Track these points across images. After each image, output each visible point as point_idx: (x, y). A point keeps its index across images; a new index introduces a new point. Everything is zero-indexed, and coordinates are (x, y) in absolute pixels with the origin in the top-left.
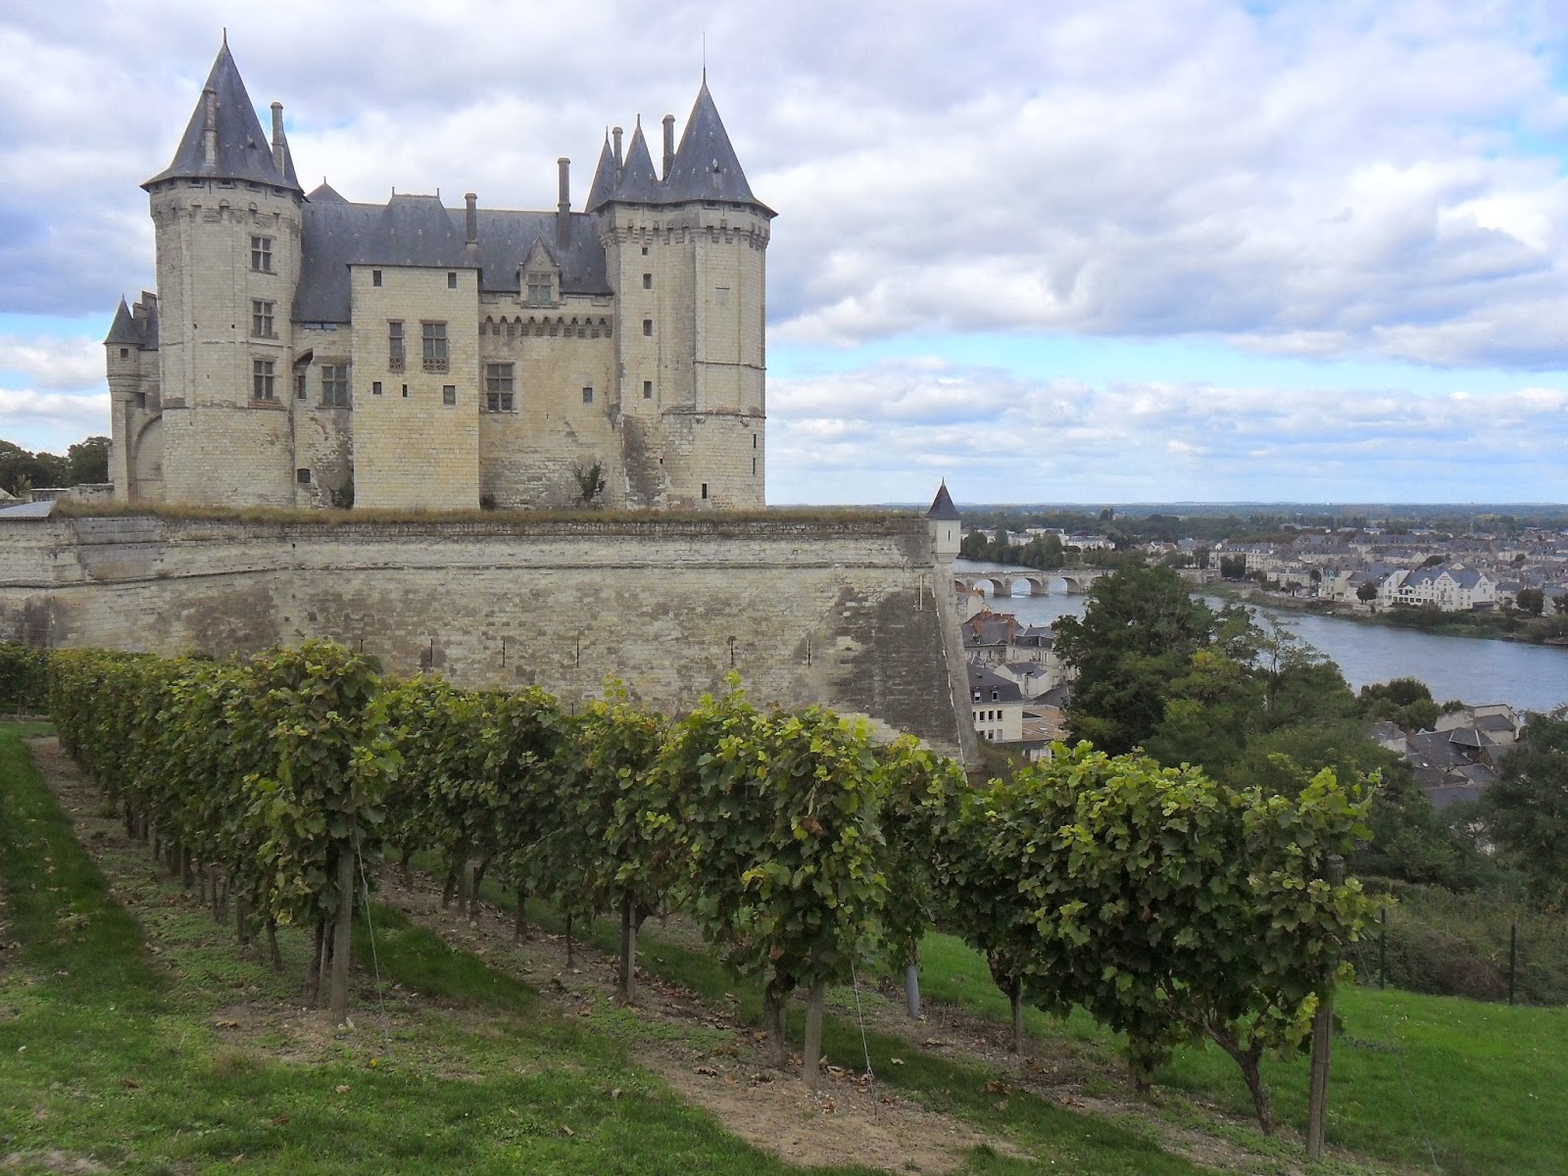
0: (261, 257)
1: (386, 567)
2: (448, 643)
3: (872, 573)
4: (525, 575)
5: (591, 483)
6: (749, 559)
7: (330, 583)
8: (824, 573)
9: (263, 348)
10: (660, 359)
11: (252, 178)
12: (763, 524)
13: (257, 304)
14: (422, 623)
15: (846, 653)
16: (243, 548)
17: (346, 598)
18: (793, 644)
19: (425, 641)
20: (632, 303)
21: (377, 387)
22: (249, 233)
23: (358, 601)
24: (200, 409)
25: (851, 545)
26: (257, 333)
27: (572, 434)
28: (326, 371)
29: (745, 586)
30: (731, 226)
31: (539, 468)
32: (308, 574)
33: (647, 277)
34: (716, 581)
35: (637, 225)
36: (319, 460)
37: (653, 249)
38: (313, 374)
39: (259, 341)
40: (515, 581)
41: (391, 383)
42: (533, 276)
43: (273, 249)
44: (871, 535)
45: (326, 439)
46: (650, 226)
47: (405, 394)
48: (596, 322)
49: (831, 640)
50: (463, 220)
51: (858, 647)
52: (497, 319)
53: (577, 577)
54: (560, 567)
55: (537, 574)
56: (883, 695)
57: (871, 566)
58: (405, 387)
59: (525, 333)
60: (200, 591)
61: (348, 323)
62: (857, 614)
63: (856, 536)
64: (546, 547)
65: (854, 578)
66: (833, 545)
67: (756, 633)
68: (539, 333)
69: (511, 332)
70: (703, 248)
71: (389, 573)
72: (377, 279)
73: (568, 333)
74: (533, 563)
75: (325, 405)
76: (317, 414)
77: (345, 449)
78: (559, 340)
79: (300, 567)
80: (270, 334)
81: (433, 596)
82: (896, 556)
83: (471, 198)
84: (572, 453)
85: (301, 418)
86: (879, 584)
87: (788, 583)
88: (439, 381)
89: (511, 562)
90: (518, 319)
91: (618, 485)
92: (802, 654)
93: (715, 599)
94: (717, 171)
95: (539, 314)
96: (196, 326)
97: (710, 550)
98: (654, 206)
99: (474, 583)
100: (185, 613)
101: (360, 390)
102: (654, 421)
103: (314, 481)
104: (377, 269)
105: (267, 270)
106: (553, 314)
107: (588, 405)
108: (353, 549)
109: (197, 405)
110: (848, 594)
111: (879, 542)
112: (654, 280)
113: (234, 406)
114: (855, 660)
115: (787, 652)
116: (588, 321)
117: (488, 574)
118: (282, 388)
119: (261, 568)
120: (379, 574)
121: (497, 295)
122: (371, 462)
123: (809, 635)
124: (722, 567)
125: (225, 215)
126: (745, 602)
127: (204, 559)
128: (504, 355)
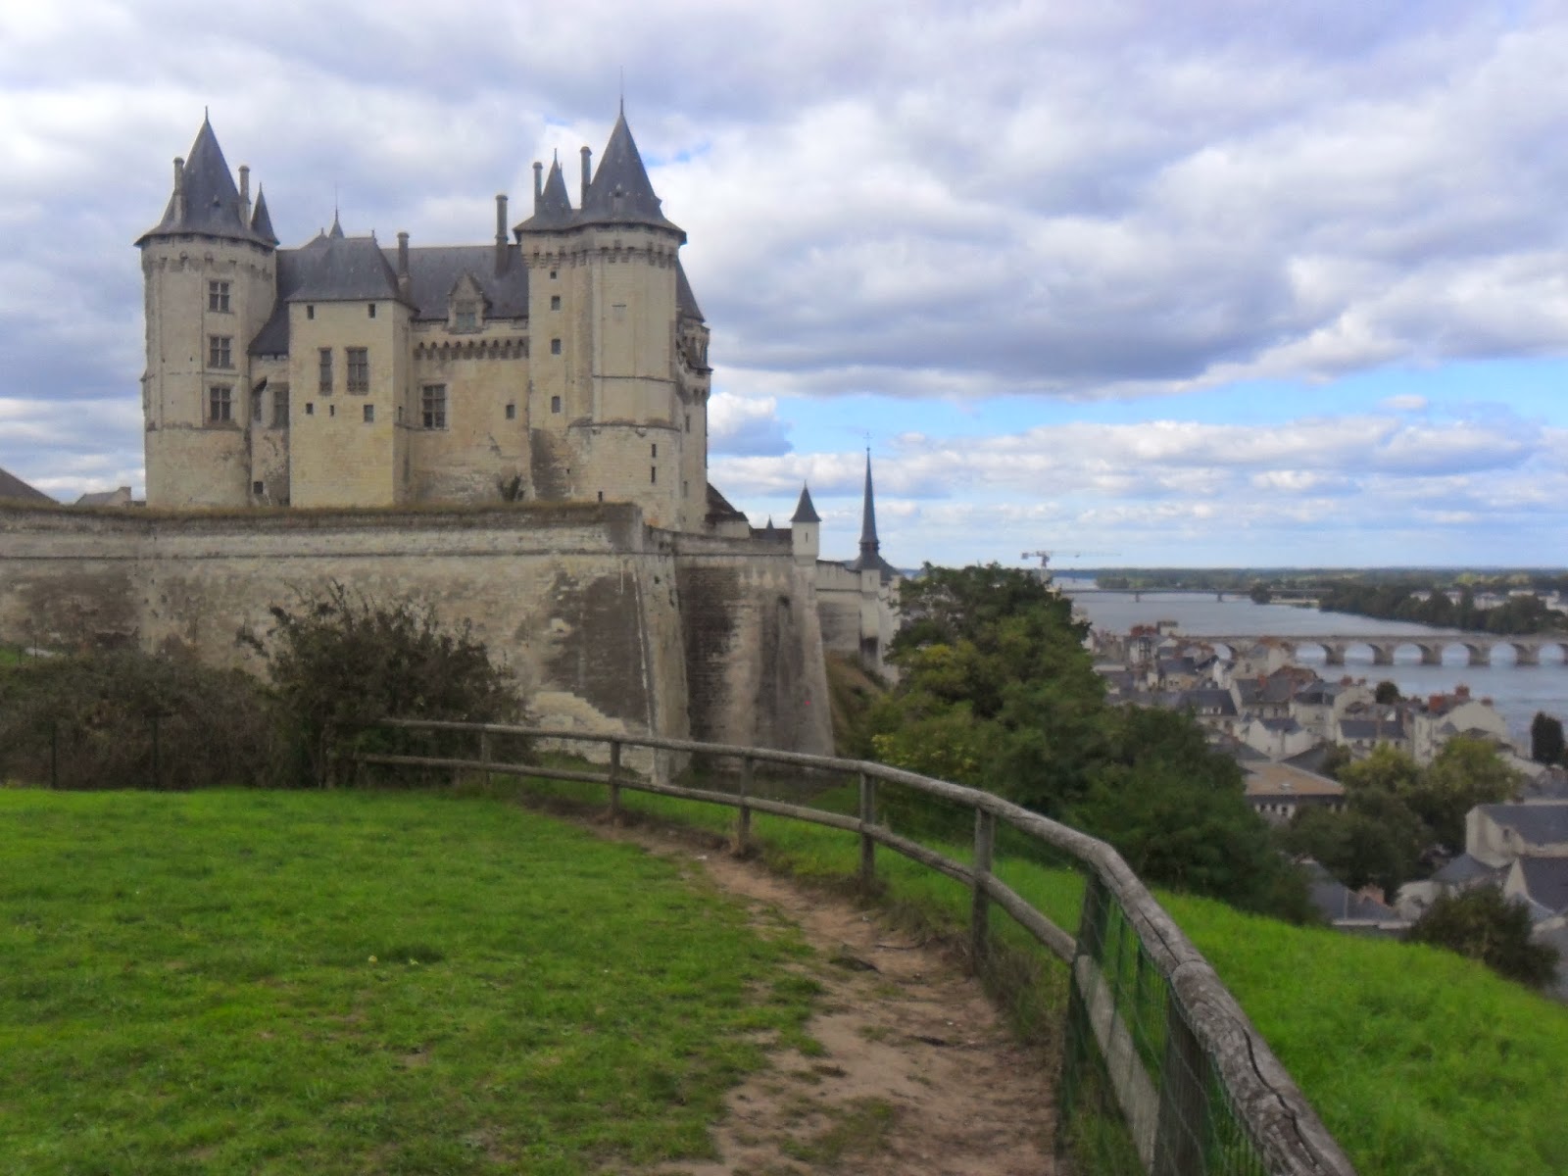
0: (219, 298)
1: (217, 556)
2: (256, 623)
3: (583, 559)
4: (316, 563)
5: (512, 491)
6: (485, 547)
7: (178, 570)
8: (544, 560)
9: (219, 376)
10: (567, 376)
11: (207, 232)
12: (498, 514)
13: (214, 340)
14: (239, 605)
15: (557, 635)
16: (96, 538)
17: (189, 582)
18: (516, 625)
19: (240, 620)
20: (541, 325)
21: (310, 408)
22: (206, 279)
23: (197, 586)
24: (166, 431)
25: (567, 532)
26: (213, 363)
27: (496, 448)
28: (277, 395)
29: (478, 571)
30: (625, 245)
31: (467, 479)
32: (163, 561)
33: (556, 299)
34: (458, 567)
35: (543, 251)
36: (271, 473)
37: (562, 272)
38: (267, 398)
39: (216, 371)
40: (307, 567)
41: (321, 404)
42: (460, 304)
43: (232, 291)
44: (583, 523)
45: (276, 454)
46: (555, 251)
47: (332, 413)
48: (515, 344)
49: (547, 622)
50: (396, 256)
51: (567, 628)
52: (428, 345)
53: (354, 564)
54: (340, 555)
55: (325, 561)
56: (586, 675)
57: (582, 552)
58: (332, 407)
59: (455, 357)
60: (43, 571)
61: (286, 352)
62: (569, 597)
63: (572, 524)
64: (330, 537)
65: (571, 565)
66: (554, 532)
67: (488, 615)
68: (468, 356)
69: (443, 357)
70: (597, 268)
71: (219, 561)
72: (311, 313)
73: (493, 355)
74: (322, 552)
75: (275, 426)
76: (270, 434)
77: (287, 465)
78: (485, 362)
79: (158, 557)
80: (226, 364)
81: (248, 581)
82: (604, 542)
83: (403, 237)
84: (495, 466)
85: (257, 437)
86: (589, 569)
87: (514, 569)
88: (360, 401)
89: (306, 551)
90: (447, 344)
91: (531, 494)
92: (521, 635)
93: (455, 582)
94: (618, 195)
95: (465, 339)
96: (164, 361)
97: (454, 539)
98: (560, 233)
99: (278, 569)
100: (19, 587)
101: (296, 410)
102: (563, 433)
103: (266, 492)
104: (310, 304)
105: (225, 308)
106: (477, 338)
107: (510, 422)
108: (195, 540)
109: (163, 426)
110: (562, 578)
111: (591, 529)
112: (563, 302)
113: (190, 427)
114: (565, 642)
115: (509, 633)
116: (508, 343)
117: (289, 562)
118: (238, 411)
119: (119, 555)
120: (212, 563)
121: (428, 323)
122: (304, 474)
123: (528, 618)
124: (465, 554)
125: (186, 265)
126: (480, 585)
127: (46, 544)
128: (436, 377)
